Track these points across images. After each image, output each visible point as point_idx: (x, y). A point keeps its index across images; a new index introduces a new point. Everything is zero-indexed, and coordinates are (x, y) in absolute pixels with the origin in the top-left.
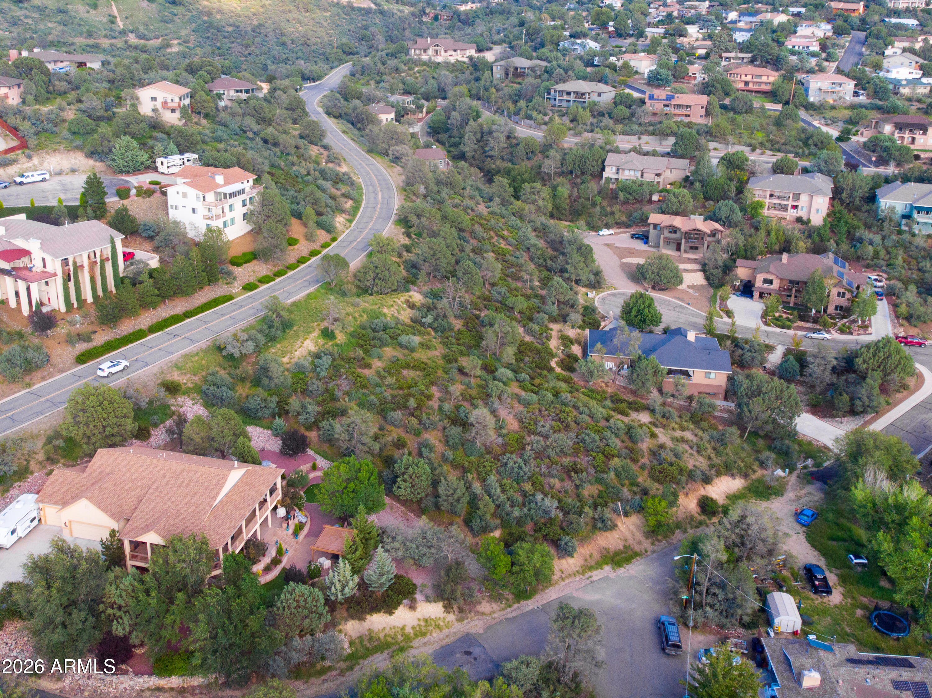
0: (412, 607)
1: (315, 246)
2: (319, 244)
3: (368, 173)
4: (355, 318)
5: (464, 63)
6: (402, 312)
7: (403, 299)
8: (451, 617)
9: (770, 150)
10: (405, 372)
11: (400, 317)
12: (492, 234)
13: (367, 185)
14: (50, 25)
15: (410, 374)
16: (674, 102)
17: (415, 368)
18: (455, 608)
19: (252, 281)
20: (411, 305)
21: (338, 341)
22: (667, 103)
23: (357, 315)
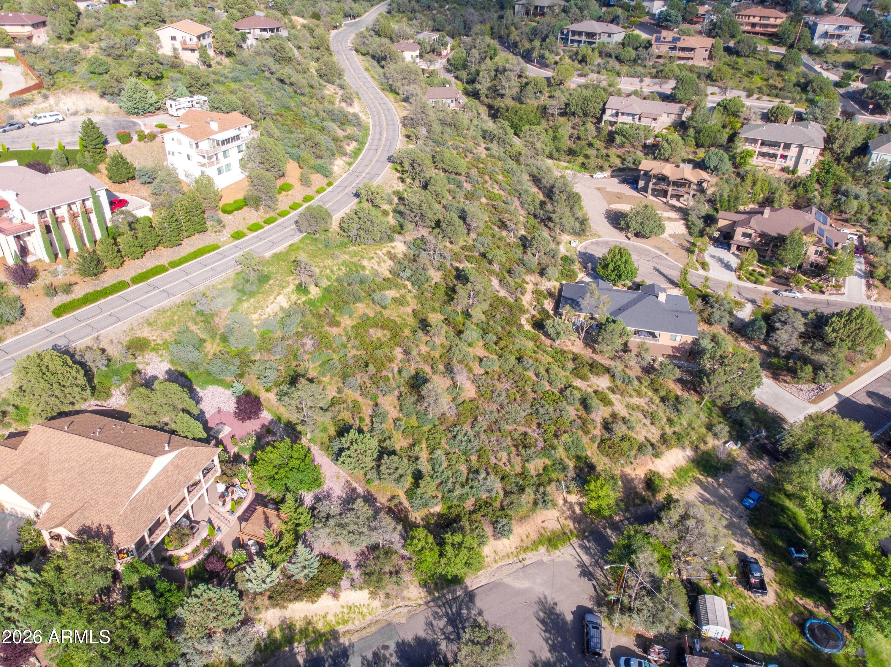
0: (335, 596)
1: (309, 192)
2: (314, 188)
3: (378, 112)
4: (332, 271)
6: (382, 264)
7: (385, 250)
8: (376, 604)
9: (768, 95)
10: (372, 331)
11: (379, 270)
12: (487, 178)
13: (374, 126)
15: (376, 334)
16: (679, 44)
17: (383, 327)
18: (382, 594)
19: (241, 229)
20: (392, 257)
21: (311, 296)
22: (672, 45)
23: (335, 268)
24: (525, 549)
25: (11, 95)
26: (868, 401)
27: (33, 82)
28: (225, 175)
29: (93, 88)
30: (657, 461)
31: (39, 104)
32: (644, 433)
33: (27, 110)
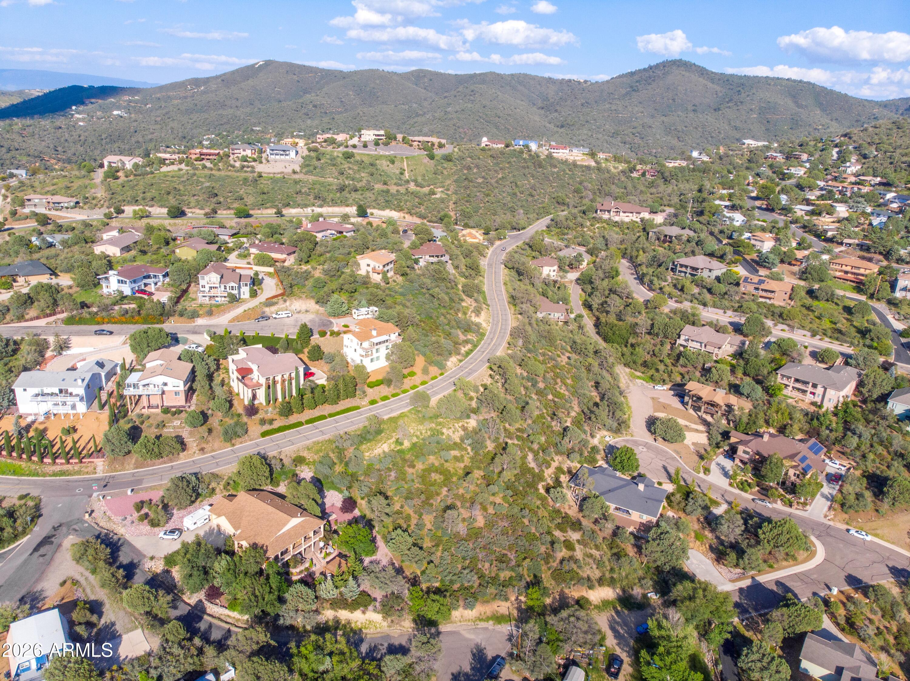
0: (364, 612)
1: (426, 378)
2: (430, 376)
3: (498, 322)
4: (421, 433)
5: (637, 222)
6: (456, 433)
7: (460, 424)
8: (385, 624)
9: (830, 337)
10: (433, 475)
11: (453, 437)
12: (559, 380)
13: (490, 333)
14: (363, 175)
15: (435, 476)
16: (762, 286)
17: (441, 473)
18: (389, 619)
19: (376, 398)
20: (464, 429)
21: (403, 447)
22: (757, 286)
23: (424, 432)
24: (481, 620)
25: (267, 299)
26: (775, 588)
27: (280, 291)
28: (375, 362)
29: (313, 297)
30: (590, 592)
31: (281, 305)
32: (588, 572)
33: (274, 308)
